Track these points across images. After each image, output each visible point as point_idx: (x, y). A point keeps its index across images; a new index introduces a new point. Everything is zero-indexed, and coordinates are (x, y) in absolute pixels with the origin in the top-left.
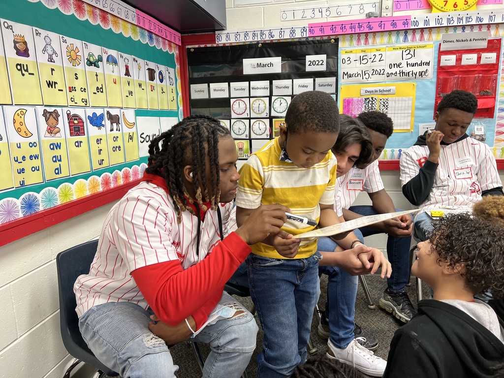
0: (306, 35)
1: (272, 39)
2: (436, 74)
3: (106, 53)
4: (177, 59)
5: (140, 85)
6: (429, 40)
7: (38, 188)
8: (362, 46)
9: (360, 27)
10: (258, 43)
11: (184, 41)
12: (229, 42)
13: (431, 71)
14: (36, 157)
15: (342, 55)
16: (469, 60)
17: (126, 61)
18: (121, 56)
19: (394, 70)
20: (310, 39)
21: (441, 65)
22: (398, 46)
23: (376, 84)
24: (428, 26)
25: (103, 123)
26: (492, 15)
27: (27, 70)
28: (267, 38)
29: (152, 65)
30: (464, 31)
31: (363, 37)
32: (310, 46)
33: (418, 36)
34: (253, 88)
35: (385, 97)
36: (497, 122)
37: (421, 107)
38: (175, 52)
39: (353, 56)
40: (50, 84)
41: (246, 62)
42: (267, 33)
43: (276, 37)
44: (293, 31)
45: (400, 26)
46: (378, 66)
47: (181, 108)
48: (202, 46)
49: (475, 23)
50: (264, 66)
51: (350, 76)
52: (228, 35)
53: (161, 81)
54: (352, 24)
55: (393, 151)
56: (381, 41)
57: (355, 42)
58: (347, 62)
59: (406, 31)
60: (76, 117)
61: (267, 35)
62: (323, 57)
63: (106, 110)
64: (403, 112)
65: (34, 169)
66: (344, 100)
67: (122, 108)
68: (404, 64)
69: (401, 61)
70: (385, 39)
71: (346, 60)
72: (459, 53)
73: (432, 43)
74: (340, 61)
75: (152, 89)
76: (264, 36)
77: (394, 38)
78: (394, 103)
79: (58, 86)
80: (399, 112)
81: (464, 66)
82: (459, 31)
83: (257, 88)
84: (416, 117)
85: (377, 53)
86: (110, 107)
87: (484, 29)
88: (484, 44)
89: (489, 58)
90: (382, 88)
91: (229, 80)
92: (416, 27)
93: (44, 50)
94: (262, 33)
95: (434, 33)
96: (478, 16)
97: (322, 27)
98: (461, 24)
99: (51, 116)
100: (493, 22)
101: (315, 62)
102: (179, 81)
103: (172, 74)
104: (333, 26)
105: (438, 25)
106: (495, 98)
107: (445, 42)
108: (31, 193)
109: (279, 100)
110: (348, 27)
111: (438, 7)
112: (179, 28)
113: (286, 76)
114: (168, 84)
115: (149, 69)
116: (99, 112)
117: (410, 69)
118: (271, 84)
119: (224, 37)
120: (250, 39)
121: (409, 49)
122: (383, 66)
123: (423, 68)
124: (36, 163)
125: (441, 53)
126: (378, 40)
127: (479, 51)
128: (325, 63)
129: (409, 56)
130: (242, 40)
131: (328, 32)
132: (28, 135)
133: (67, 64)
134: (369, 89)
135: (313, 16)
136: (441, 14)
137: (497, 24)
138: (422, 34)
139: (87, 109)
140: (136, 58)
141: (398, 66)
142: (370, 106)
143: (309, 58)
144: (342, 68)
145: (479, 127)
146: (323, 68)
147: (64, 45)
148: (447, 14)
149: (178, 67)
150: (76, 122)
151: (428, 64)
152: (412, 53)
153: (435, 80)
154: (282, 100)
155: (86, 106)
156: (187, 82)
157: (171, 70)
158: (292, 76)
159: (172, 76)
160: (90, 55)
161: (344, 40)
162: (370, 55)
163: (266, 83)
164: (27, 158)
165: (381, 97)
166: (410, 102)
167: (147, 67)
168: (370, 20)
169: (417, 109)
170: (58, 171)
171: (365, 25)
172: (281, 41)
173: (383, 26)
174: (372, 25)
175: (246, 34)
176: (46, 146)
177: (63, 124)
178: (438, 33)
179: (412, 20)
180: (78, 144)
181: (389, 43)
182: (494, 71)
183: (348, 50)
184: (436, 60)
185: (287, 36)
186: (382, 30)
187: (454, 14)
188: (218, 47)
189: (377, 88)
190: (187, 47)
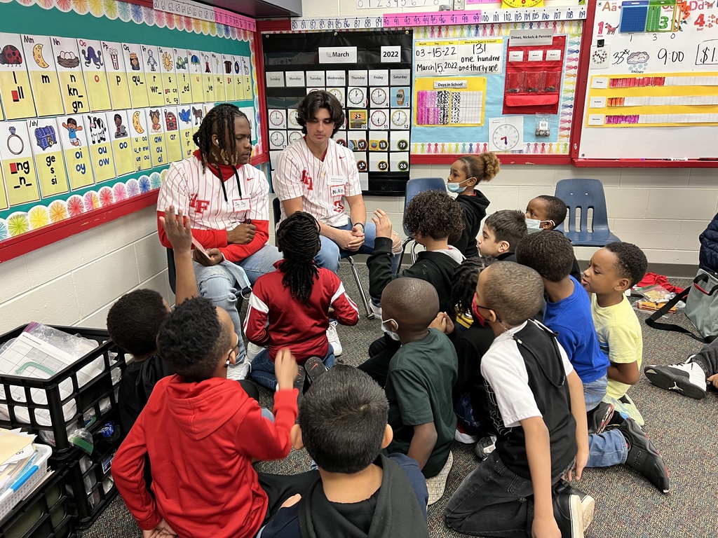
0: (381, 25)
1: (347, 28)
2: (505, 69)
3: (190, 54)
4: (252, 46)
5: (219, 80)
6: (498, 35)
7: (148, 173)
8: (436, 39)
9: (433, 20)
10: (334, 31)
11: (259, 27)
12: (304, 29)
13: (501, 65)
14: (147, 148)
15: (416, 47)
16: (536, 56)
17: (206, 58)
18: (202, 55)
19: (466, 64)
20: (385, 30)
21: (509, 60)
22: (469, 39)
23: (449, 77)
24: (497, 22)
25: (190, 118)
26: (557, 12)
27: (139, 81)
28: (343, 27)
29: (229, 58)
30: (531, 27)
31: (436, 29)
32: (385, 36)
33: (488, 31)
34: (329, 78)
35: (457, 91)
36: (561, 118)
37: (491, 101)
38: (250, 39)
39: (427, 49)
40: (153, 89)
41: (321, 50)
42: (342, 22)
43: (352, 27)
44: (368, 21)
45: (471, 21)
46: (451, 59)
47: (257, 97)
48: (278, 32)
49: (541, 20)
50: (340, 55)
51: (424, 69)
52: (303, 23)
53: (237, 72)
54: (425, 16)
55: (464, 145)
56: (454, 34)
57: (429, 34)
58: (421, 55)
59: (477, 26)
60: (170, 113)
61: (343, 24)
62: (398, 49)
63: (192, 106)
64: (474, 106)
65: (146, 158)
66: (418, 93)
67: (204, 103)
68: (475, 59)
69: (473, 55)
70: (458, 32)
71: (421, 52)
72: (526, 49)
73: (501, 38)
74: (414, 53)
75: (229, 80)
76: (339, 25)
77: (466, 32)
78: (465, 97)
79: (158, 91)
80: (471, 106)
81: (530, 62)
82: (527, 28)
83: (333, 78)
84: (487, 111)
85: (450, 46)
86: (195, 103)
87: (551, 27)
88: (550, 42)
89: (554, 55)
90: (454, 82)
91: (305, 68)
92: (486, 22)
93: (149, 62)
94: (338, 23)
95: (504, 28)
96: (544, 12)
97: (396, 17)
98: (528, 20)
99: (154, 115)
100: (558, 19)
101: (390, 53)
102: (254, 68)
103: (247, 63)
104: (407, 17)
105: (506, 21)
106: (559, 94)
107: (513, 37)
108: (144, 176)
109: (355, 90)
110: (421, 19)
111: (507, 2)
112: (254, 15)
113: (362, 66)
114: (244, 74)
115: (225, 62)
116: (186, 108)
117: (481, 63)
118: (347, 74)
119: (299, 24)
120: (325, 28)
121: (480, 43)
122: (455, 59)
123: (493, 63)
124: (146, 153)
125: (510, 49)
126: (451, 33)
127: (545, 48)
128: (399, 55)
129: (481, 50)
130: (317, 28)
131: (402, 24)
132: (141, 131)
133: (164, 70)
134: (441, 83)
135: (388, 5)
136: (510, 10)
137: (563, 21)
138: (485, 29)
139: (178, 107)
140: (215, 54)
141: (470, 60)
142: (443, 99)
143: (384, 49)
144: (417, 61)
145: (544, 123)
146: (398, 60)
147: (161, 54)
148: (516, 9)
149: (253, 54)
150: (171, 118)
151: (498, 59)
152: (483, 47)
153: (504, 75)
154: (358, 90)
155: (177, 104)
156: (263, 69)
157: (247, 59)
158: (368, 67)
159: (248, 65)
160: (180, 59)
161: (418, 32)
162: (443, 48)
163: (342, 73)
164: (142, 149)
165: (453, 91)
166: (481, 97)
167: (224, 61)
168: (442, 13)
169: (488, 103)
170: (160, 159)
171: (438, 18)
172: (357, 31)
173: (455, 19)
174: (445, 18)
175: (322, 22)
176: (152, 140)
177: (162, 121)
178: (508, 28)
179: (483, 14)
180: (173, 137)
181: (461, 37)
182: (558, 68)
183: (421, 41)
184: (506, 55)
185: (362, 26)
186: (454, 23)
187: (522, 10)
188: (293, 34)
189: (450, 82)
190: (262, 33)
